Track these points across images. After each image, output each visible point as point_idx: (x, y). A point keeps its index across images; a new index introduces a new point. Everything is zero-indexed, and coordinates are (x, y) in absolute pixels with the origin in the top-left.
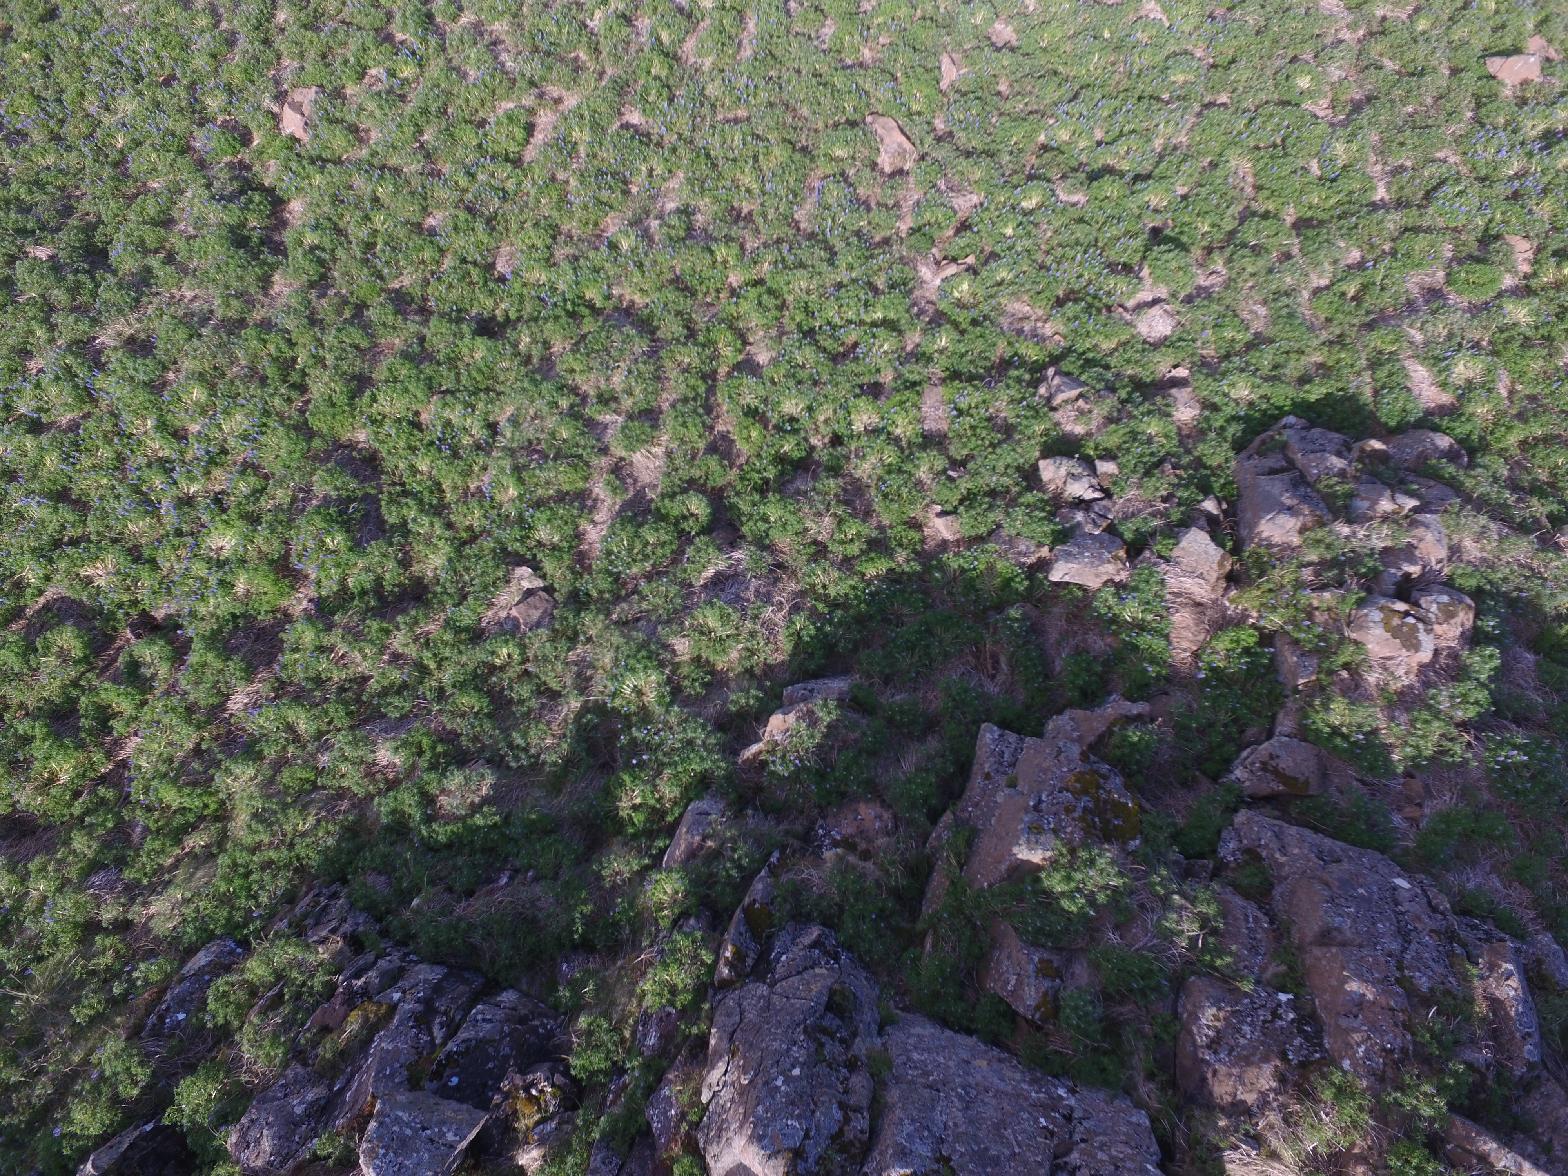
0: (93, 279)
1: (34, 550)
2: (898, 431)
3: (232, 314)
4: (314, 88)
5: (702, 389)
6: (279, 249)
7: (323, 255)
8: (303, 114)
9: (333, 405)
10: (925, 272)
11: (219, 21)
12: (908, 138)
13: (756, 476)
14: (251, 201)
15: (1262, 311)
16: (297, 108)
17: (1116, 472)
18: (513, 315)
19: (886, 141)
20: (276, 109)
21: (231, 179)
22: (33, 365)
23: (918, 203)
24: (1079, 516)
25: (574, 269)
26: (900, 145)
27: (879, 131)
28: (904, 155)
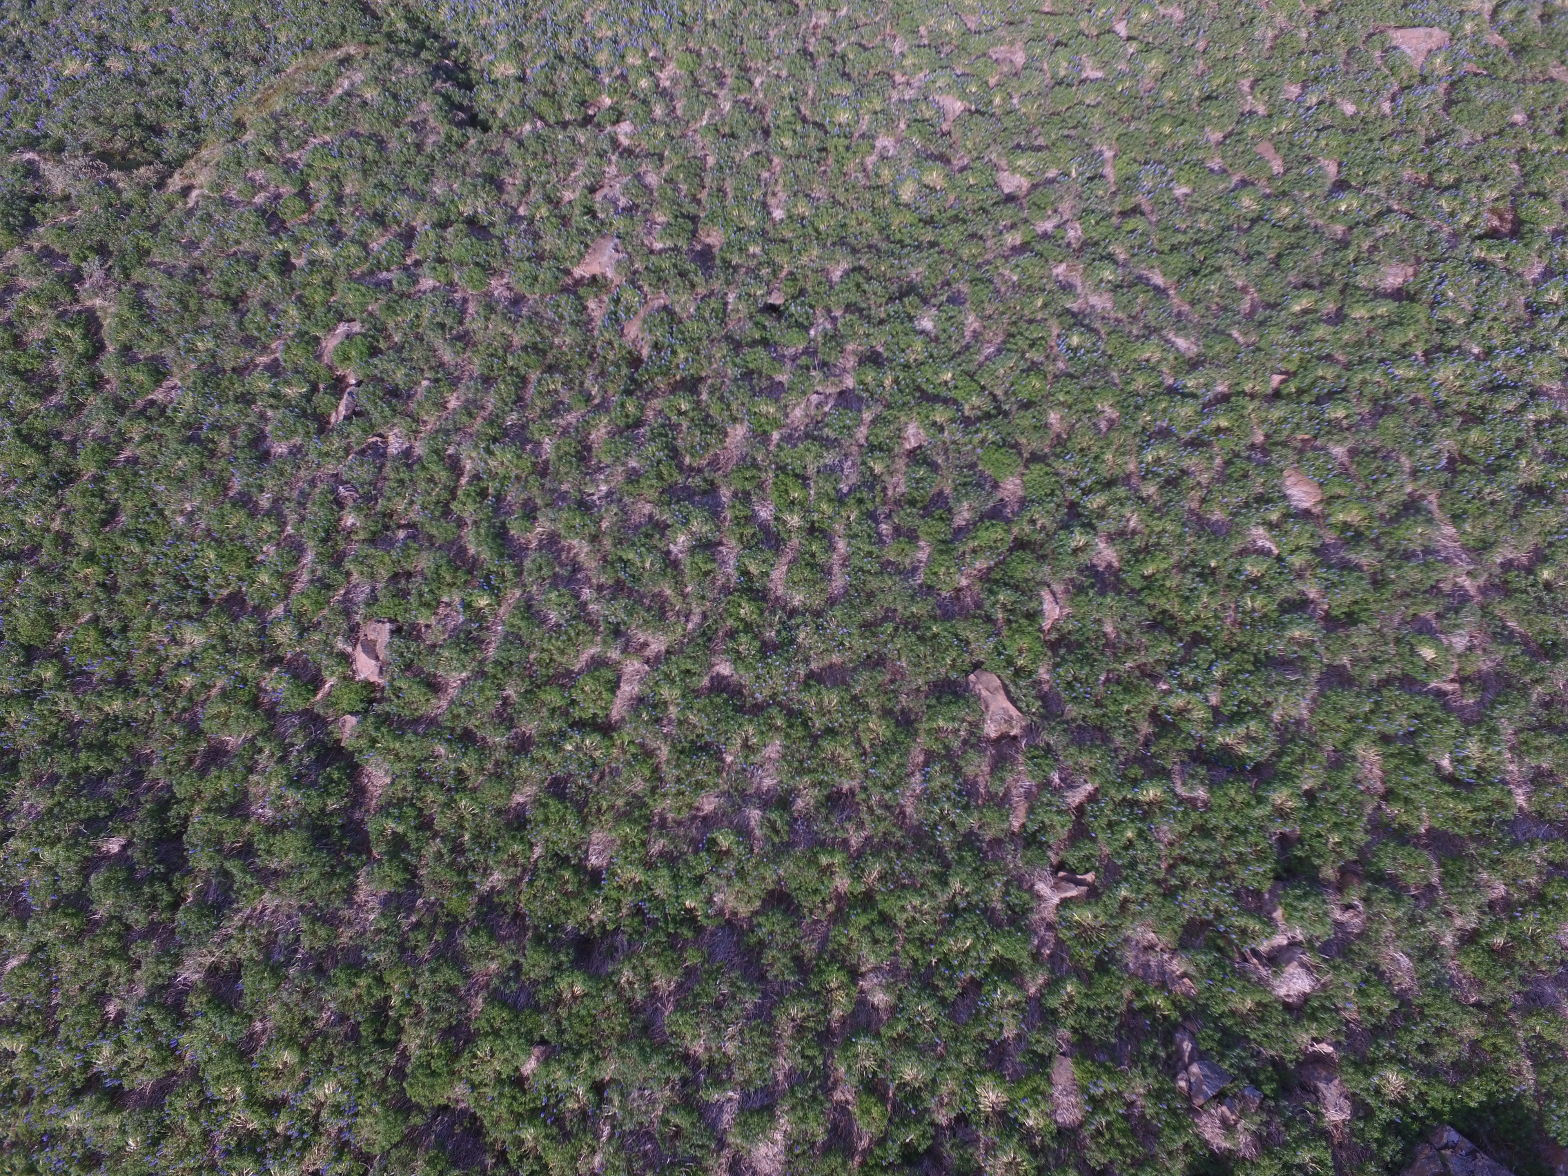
0: (170, 889)
2: (1030, 1122)
3: (319, 945)
4: (388, 626)
5: (819, 1062)
6: (362, 846)
7: (409, 858)
8: (377, 658)
9: (433, 1074)
10: (1042, 887)
11: (285, 524)
12: (1013, 701)
14: (330, 780)
15: (1405, 961)
16: (370, 650)
18: (610, 927)
19: (991, 708)
20: (349, 649)
21: (309, 747)
22: (112, 1009)
23: (1028, 795)
25: (674, 878)
26: (1006, 711)
27: (984, 693)
28: (1009, 720)
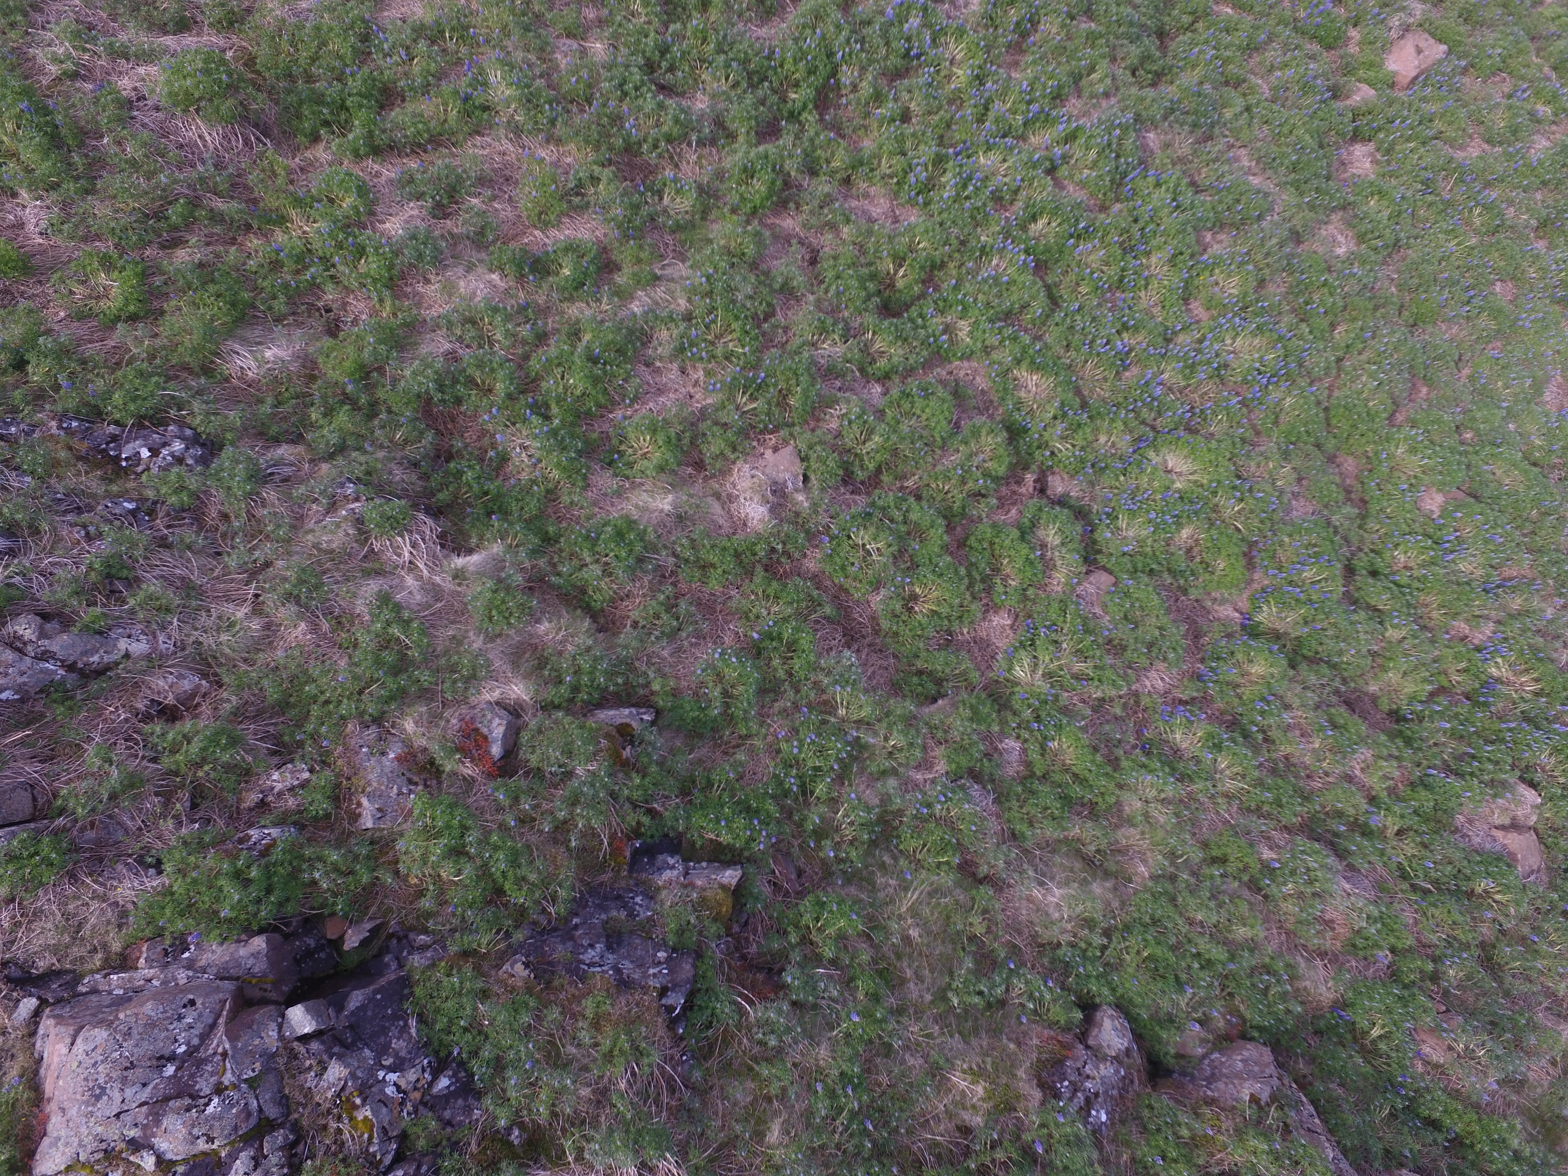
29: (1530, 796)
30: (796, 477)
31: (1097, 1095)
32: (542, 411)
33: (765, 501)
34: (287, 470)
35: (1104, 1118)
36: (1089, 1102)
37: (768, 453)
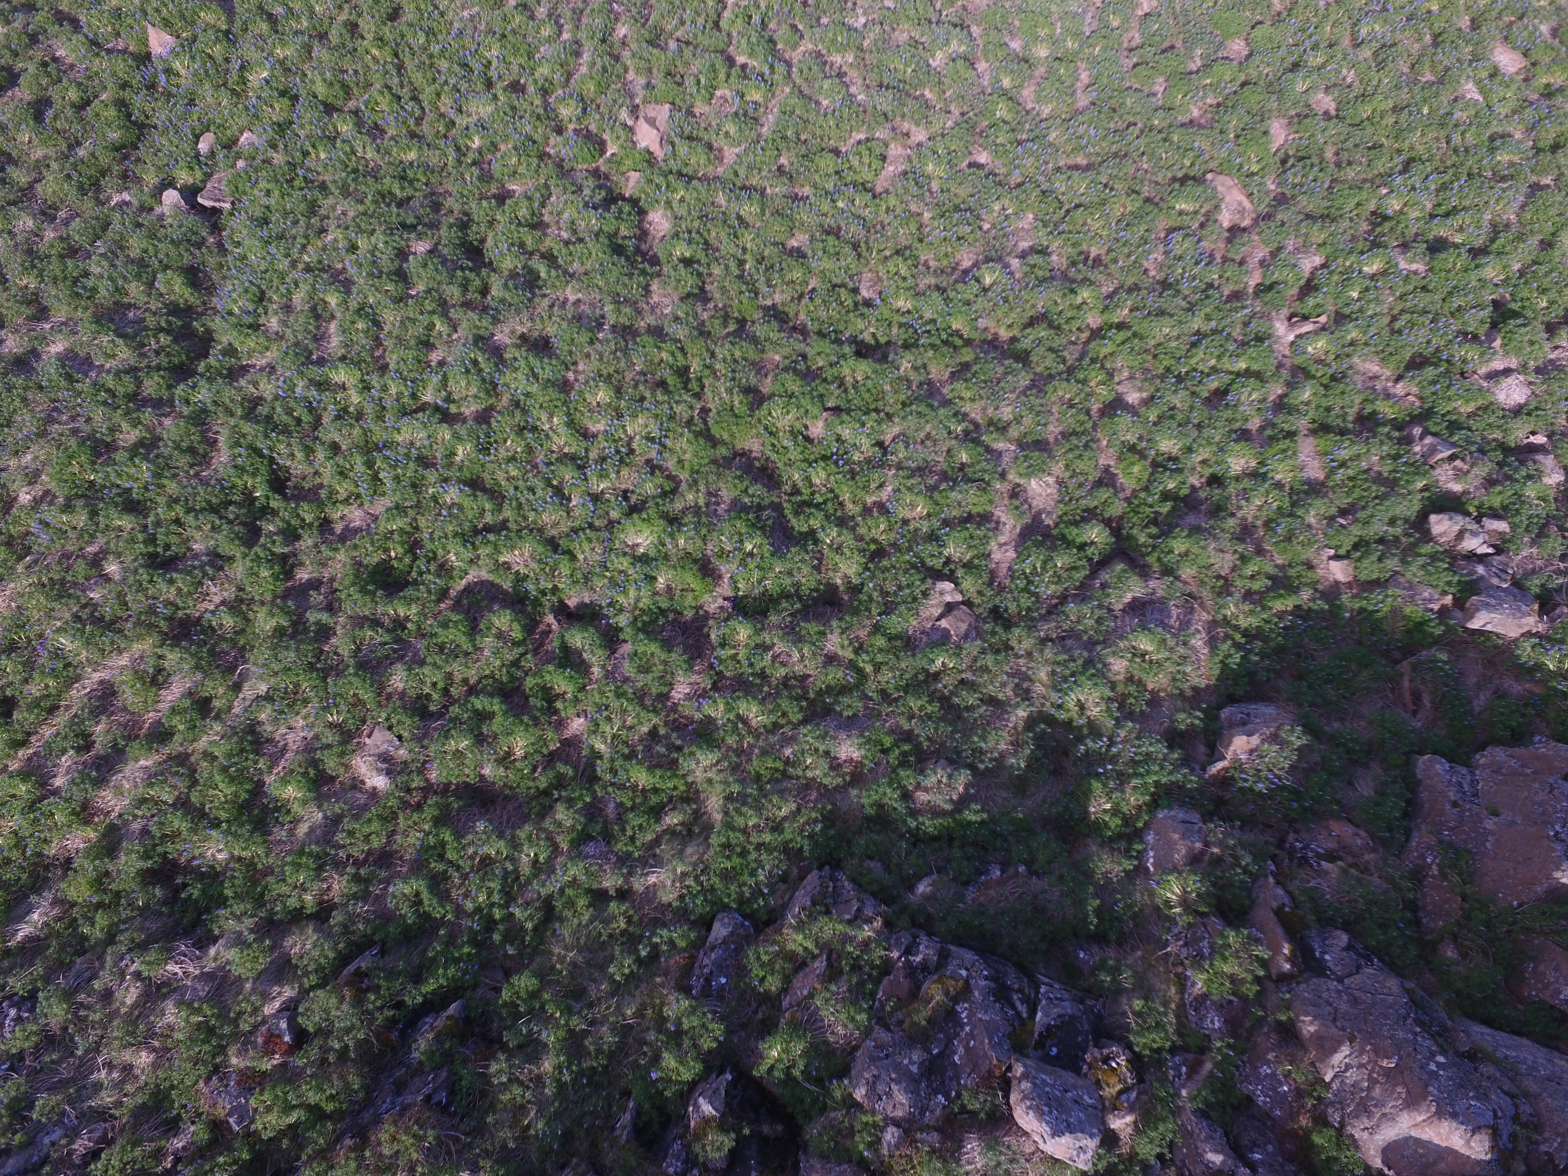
0: (480, 276)
1: (456, 535)
2: (1280, 477)
3: (624, 321)
4: (667, 106)
5: (1089, 425)
6: (653, 260)
7: (701, 269)
8: (658, 129)
9: (735, 415)
10: (1279, 327)
12: (1247, 196)
13: (1148, 510)
14: (621, 211)
16: (652, 122)
17: (1508, 530)
18: (883, 340)
19: (1227, 198)
20: (630, 123)
21: (597, 188)
22: (435, 357)
23: (1262, 261)
24: (1480, 570)
25: (944, 300)
26: (1240, 203)
27: (1220, 188)
28: (1242, 211)
29: (948, 586)
30: (390, 742)
31: (711, 972)
32: (216, 824)
33: (379, 771)
34: (87, 974)
35: (723, 980)
36: (708, 981)
37: (367, 740)
